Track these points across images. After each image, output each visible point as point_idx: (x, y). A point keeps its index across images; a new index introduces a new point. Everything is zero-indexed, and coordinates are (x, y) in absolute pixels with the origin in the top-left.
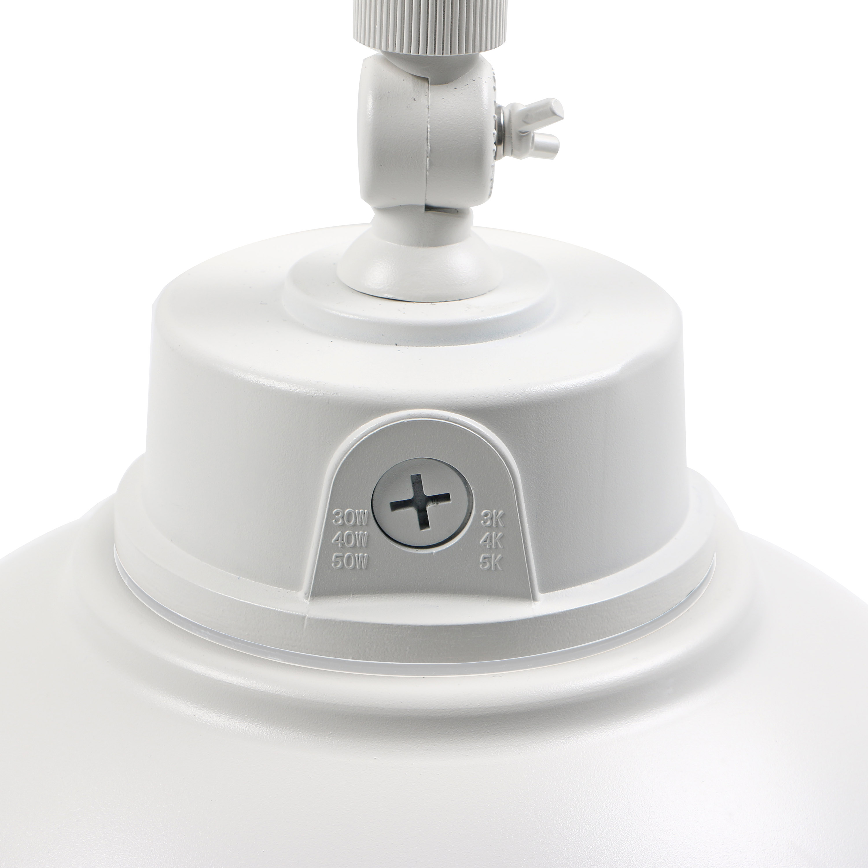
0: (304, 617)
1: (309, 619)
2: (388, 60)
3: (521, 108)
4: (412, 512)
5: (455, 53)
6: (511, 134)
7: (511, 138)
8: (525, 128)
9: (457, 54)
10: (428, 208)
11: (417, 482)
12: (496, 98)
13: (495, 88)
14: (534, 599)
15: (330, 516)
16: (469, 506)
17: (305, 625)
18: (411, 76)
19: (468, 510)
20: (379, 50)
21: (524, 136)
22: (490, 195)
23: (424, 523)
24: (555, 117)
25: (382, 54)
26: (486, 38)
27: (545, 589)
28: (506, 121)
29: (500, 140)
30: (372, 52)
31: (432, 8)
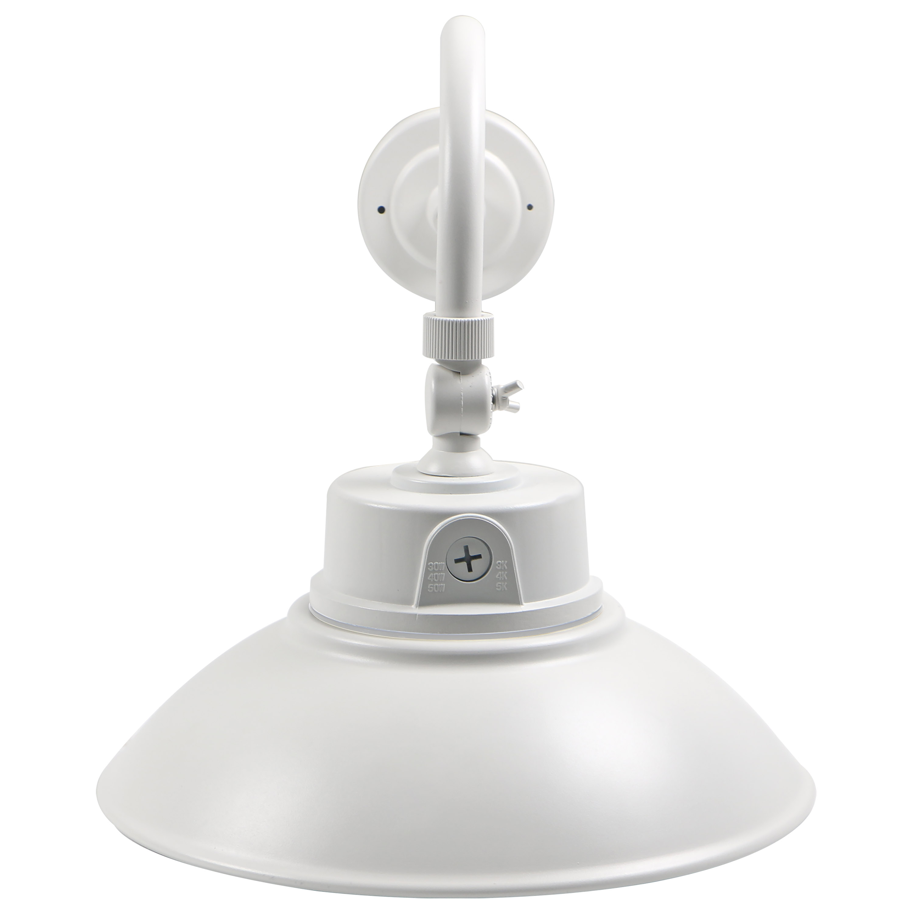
0: (416, 615)
1: (419, 615)
2: (442, 366)
3: (502, 387)
4: (464, 564)
5: (469, 359)
6: (498, 398)
7: (498, 400)
8: (505, 395)
9: (466, 360)
10: (462, 434)
11: (466, 549)
12: (491, 381)
13: (491, 377)
14: (522, 605)
15: (427, 566)
16: (490, 560)
17: (417, 618)
18: (452, 372)
19: (490, 563)
20: (435, 359)
21: (504, 399)
22: (489, 428)
23: (470, 570)
24: (519, 389)
25: (437, 363)
26: (487, 353)
27: (526, 601)
28: (496, 393)
29: (494, 401)
30: (433, 362)
31: (466, 342)
